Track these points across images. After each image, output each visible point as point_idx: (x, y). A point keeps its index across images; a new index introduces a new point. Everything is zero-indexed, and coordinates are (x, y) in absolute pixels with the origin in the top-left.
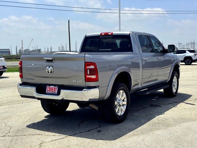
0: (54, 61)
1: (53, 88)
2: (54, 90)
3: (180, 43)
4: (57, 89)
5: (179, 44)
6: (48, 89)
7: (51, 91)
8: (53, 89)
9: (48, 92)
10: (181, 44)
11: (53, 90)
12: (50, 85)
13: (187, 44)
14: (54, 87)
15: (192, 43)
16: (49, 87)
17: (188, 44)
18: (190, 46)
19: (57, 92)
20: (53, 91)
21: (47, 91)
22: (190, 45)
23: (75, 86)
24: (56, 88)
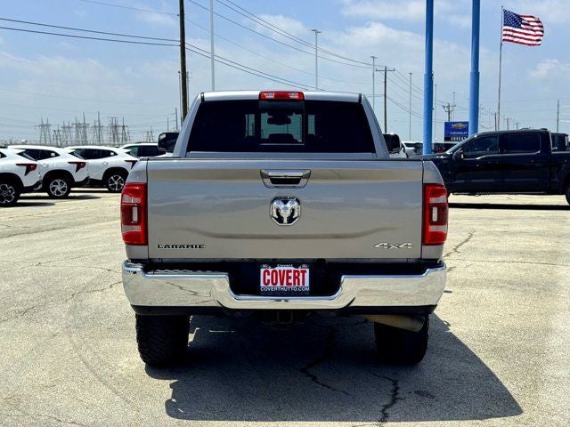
0: (303, 182)
1: (291, 271)
2: (295, 277)
3: (45, 123)
4: (307, 275)
5: (43, 126)
6: (268, 277)
7: (282, 283)
8: (291, 274)
9: (270, 285)
10: (48, 125)
11: (289, 278)
12: (274, 263)
13: (64, 127)
14: (293, 269)
15: (78, 126)
16: (271, 270)
17: (69, 127)
18: (74, 134)
19: (307, 284)
20: (291, 281)
21: (262, 285)
22: (74, 130)
23: (371, 261)
24: (304, 272)
